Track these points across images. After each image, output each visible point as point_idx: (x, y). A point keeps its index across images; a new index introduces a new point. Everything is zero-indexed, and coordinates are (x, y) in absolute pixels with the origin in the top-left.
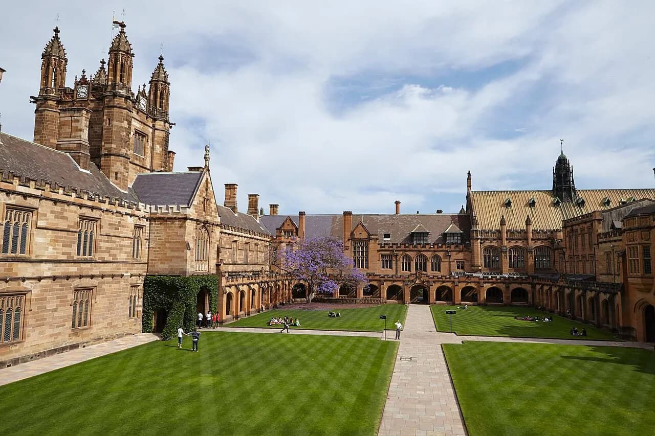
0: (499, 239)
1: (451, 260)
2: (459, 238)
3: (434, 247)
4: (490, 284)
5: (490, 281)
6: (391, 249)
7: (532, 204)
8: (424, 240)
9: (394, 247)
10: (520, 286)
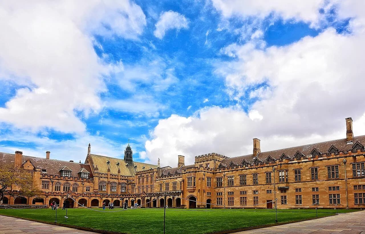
0: (107, 178)
1: (84, 186)
2: (88, 176)
3: (75, 179)
4: (105, 198)
5: (105, 196)
6: (49, 178)
7: (118, 164)
8: (69, 175)
9: (52, 177)
10: (117, 199)
